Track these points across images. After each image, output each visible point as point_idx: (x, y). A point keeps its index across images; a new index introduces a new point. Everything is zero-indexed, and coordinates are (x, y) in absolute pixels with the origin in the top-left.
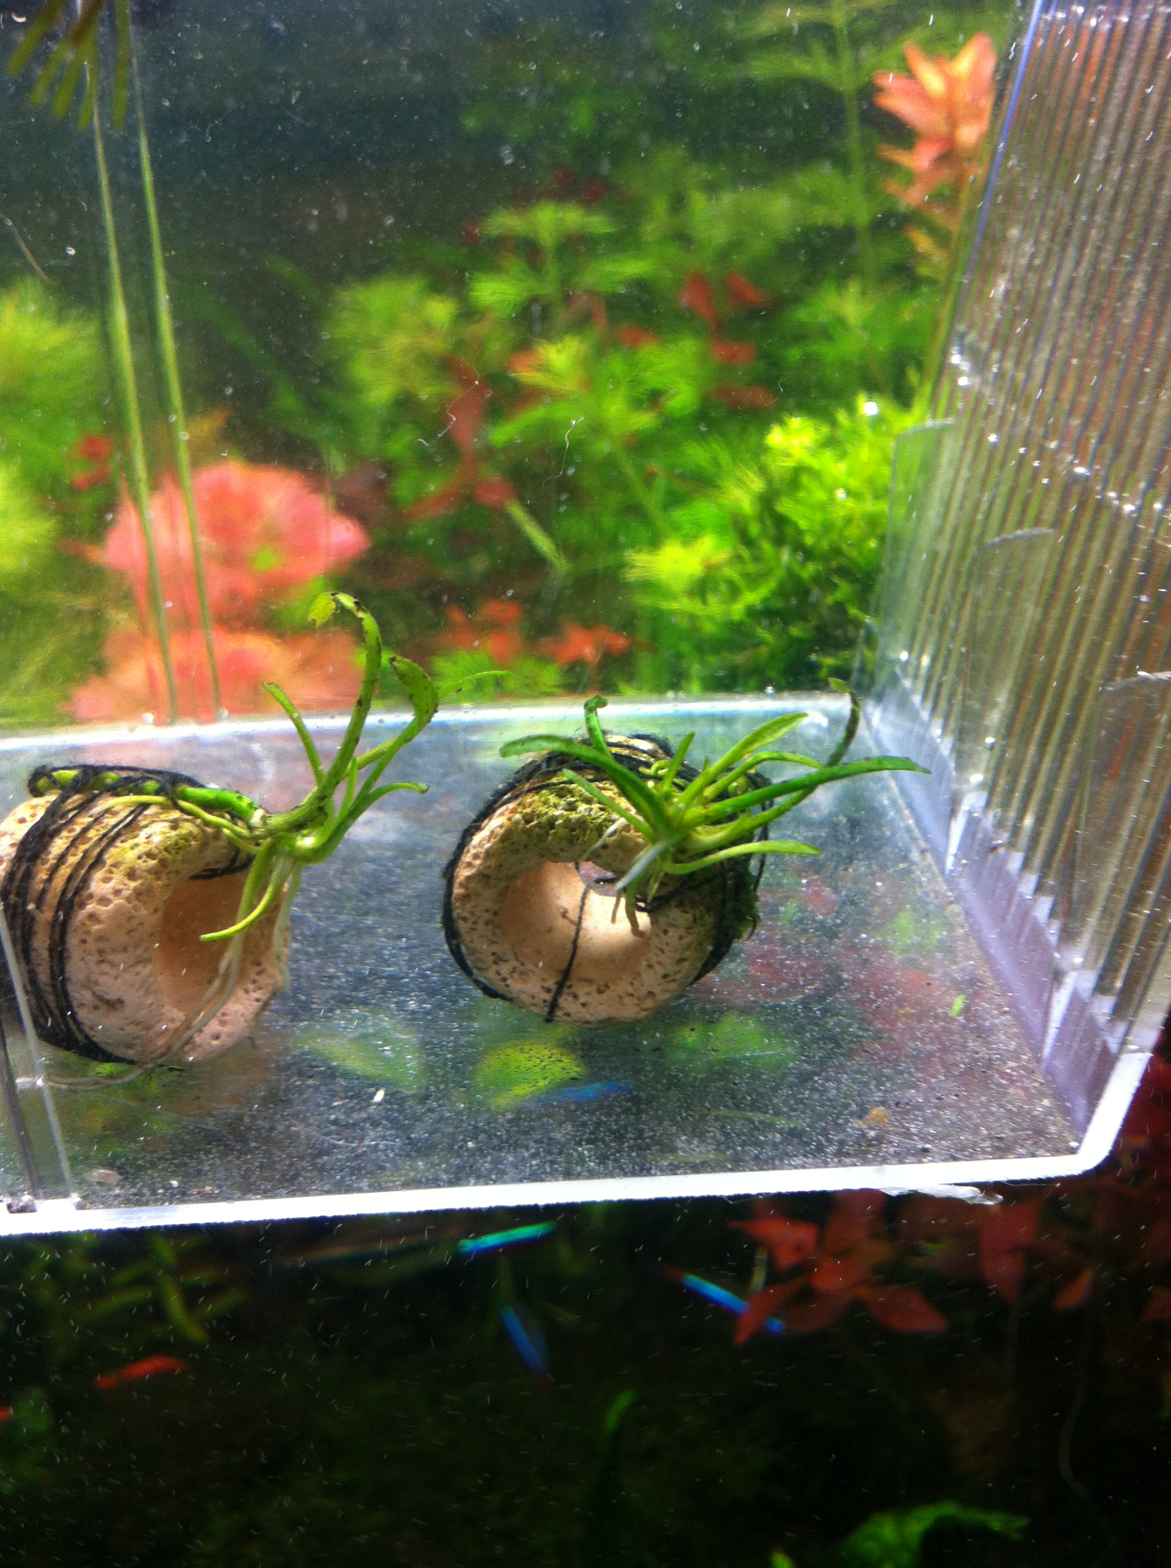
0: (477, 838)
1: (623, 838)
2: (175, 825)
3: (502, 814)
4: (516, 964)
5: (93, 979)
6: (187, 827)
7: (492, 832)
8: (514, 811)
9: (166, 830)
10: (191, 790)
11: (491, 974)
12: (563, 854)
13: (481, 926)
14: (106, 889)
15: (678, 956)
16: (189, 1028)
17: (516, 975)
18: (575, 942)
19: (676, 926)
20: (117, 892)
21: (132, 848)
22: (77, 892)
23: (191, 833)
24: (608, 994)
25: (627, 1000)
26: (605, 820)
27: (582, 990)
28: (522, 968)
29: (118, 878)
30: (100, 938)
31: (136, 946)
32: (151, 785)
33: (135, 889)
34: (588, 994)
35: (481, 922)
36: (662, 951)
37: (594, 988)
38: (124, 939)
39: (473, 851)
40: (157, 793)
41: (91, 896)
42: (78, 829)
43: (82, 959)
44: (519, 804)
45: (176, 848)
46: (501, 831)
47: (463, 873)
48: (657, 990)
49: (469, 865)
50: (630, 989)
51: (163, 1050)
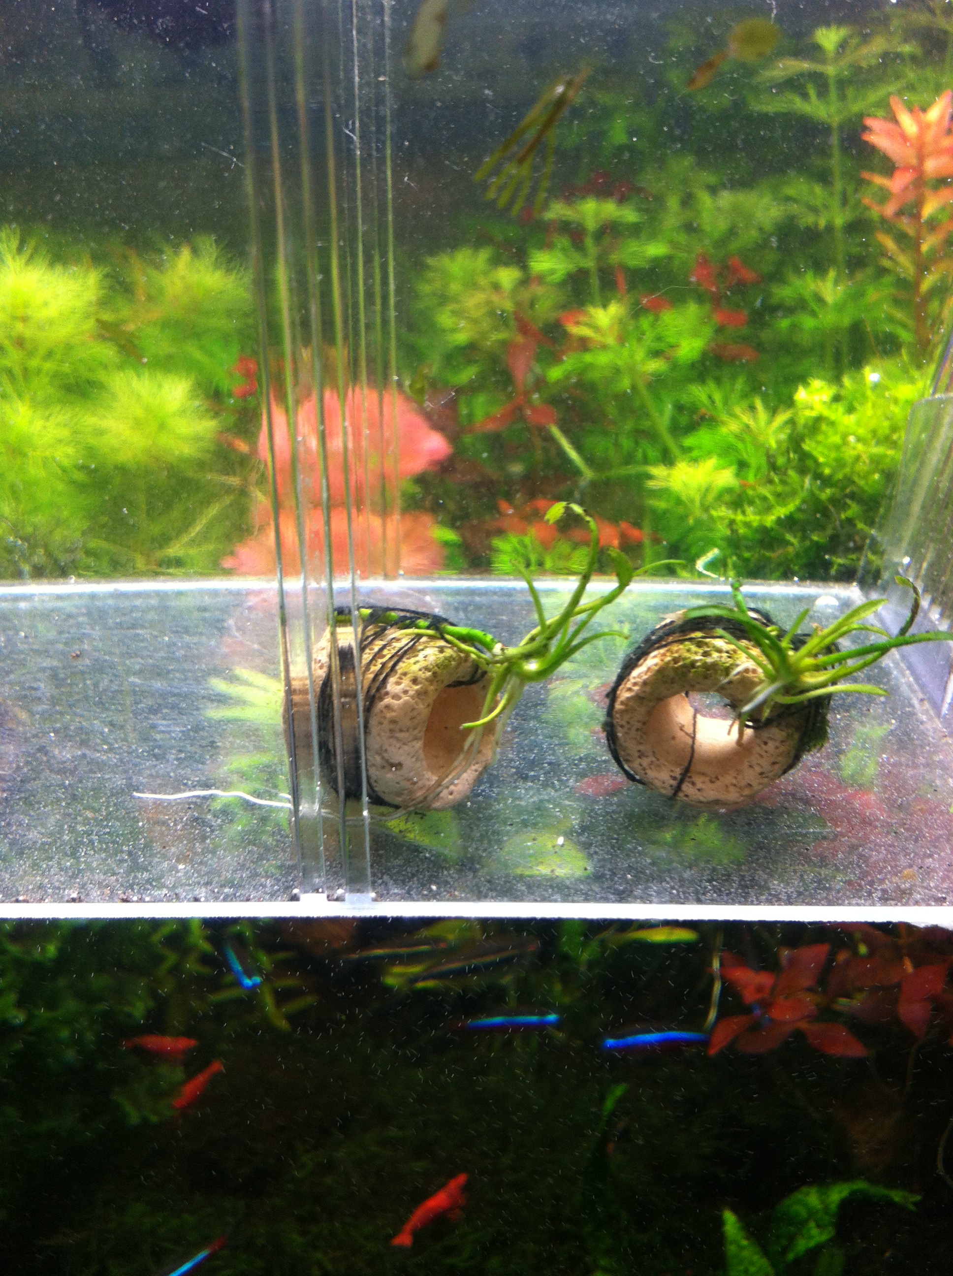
0: (635, 673)
1: (744, 677)
2: (441, 650)
3: (655, 657)
4: (654, 759)
5: (384, 748)
6: (449, 652)
7: (649, 669)
8: (664, 655)
9: (437, 653)
10: (450, 628)
11: (636, 765)
12: (698, 686)
13: (633, 732)
14: (398, 689)
15: (772, 760)
16: (440, 785)
17: (652, 767)
18: (692, 747)
19: (775, 740)
20: (405, 692)
21: (415, 663)
22: (378, 689)
23: (451, 656)
24: (718, 783)
25: (732, 789)
26: (732, 665)
27: (699, 781)
28: (658, 763)
29: (406, 682)
30: (393, 721)
31: (415, 729)
32: (422, 623)
33: (417, 691)
34: (703, 782)
35: (634, 728)
36: (762, 756)
37: (707, 779)
38: (408, 723)
39: (633, 681)
40: (428, 628)
41: (387, 693)
42: (376, 649)
43: (379, 735)
44: (668, 651)
45: (443, 666)
46: (656, 668)
47: (624, 695)
48: (754, 784)
49: (630, 690)
50: (734, 782)
51: (421, 798)
